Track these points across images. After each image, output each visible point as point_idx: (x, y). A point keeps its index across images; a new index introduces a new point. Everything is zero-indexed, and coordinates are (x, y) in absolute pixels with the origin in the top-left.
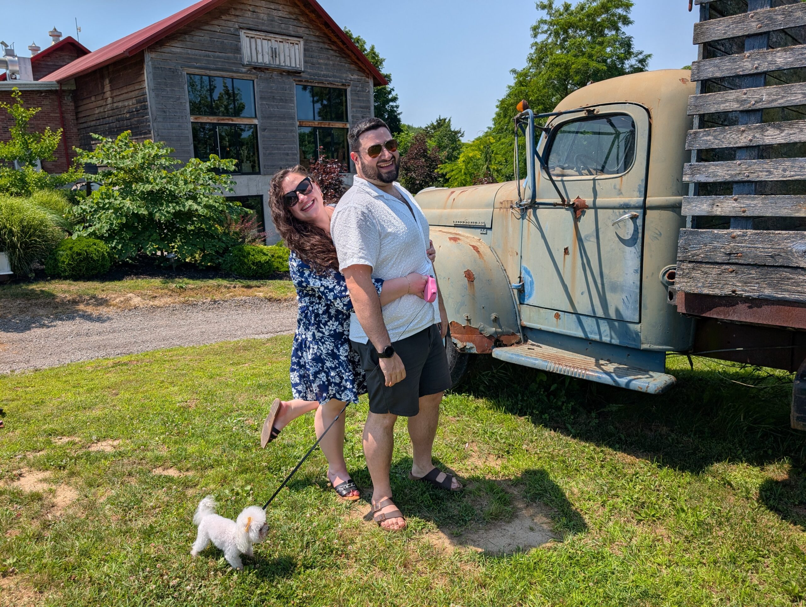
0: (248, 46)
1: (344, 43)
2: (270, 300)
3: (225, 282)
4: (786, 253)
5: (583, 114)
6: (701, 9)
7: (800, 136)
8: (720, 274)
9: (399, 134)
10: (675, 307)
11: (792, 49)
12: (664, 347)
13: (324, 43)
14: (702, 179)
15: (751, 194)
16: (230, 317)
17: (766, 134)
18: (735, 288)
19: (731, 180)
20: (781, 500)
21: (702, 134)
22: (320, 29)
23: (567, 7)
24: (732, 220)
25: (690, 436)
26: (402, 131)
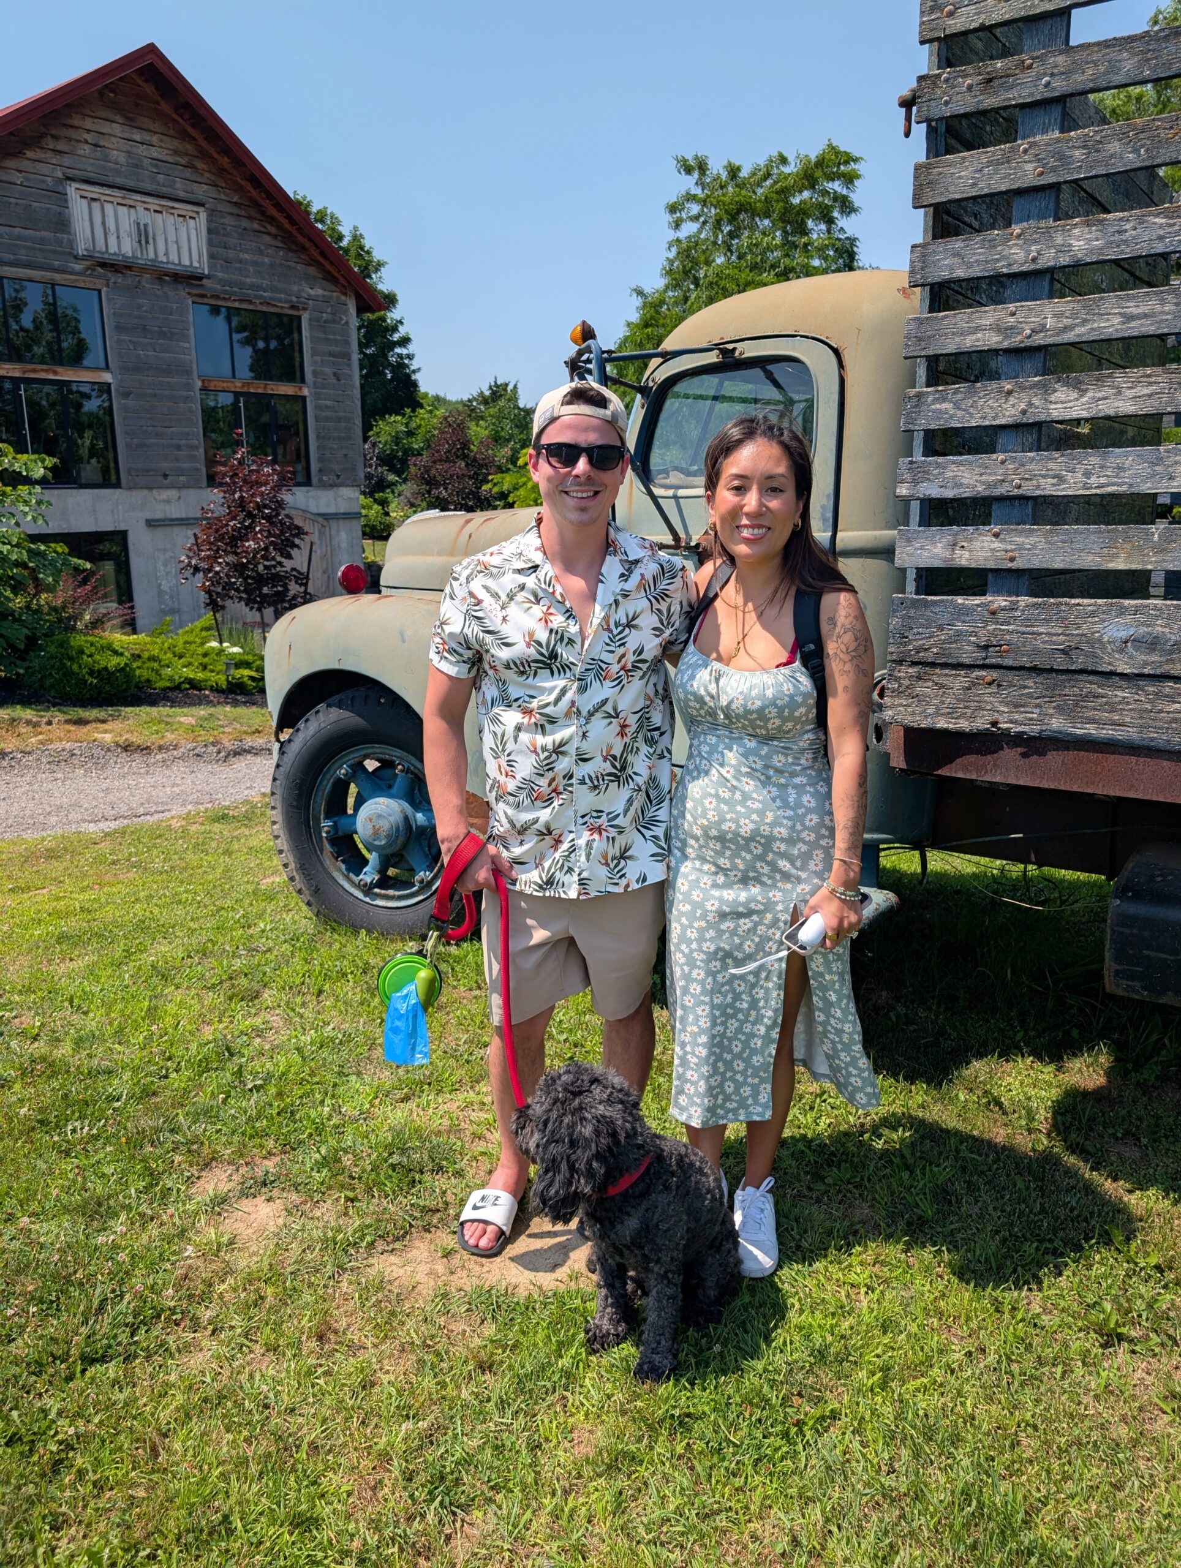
0: (86, 217)
1: (292, 222)
2: (127, 748)
3: (28, 714)
4: (1090, 643)
5: (713, 358)
6: (928, 133)
7: (1116, 404)
8: (969, 689)
9: (414, 411)
10: (887, 756)
11: (1101, 222)
12: (875, 836)
13: (250, 218)
14: (933, 490)
15: (1025, 523)
16: (36, 787)
17: (1053, 398)
18: (996, 716)
19: (987, 493)
20: (1091, 1129)
21: (930, 399)
22: (239, 189)
23: (733, 172)
24: (990, 576)
25: (930, 1009)
26: (422, 407)
